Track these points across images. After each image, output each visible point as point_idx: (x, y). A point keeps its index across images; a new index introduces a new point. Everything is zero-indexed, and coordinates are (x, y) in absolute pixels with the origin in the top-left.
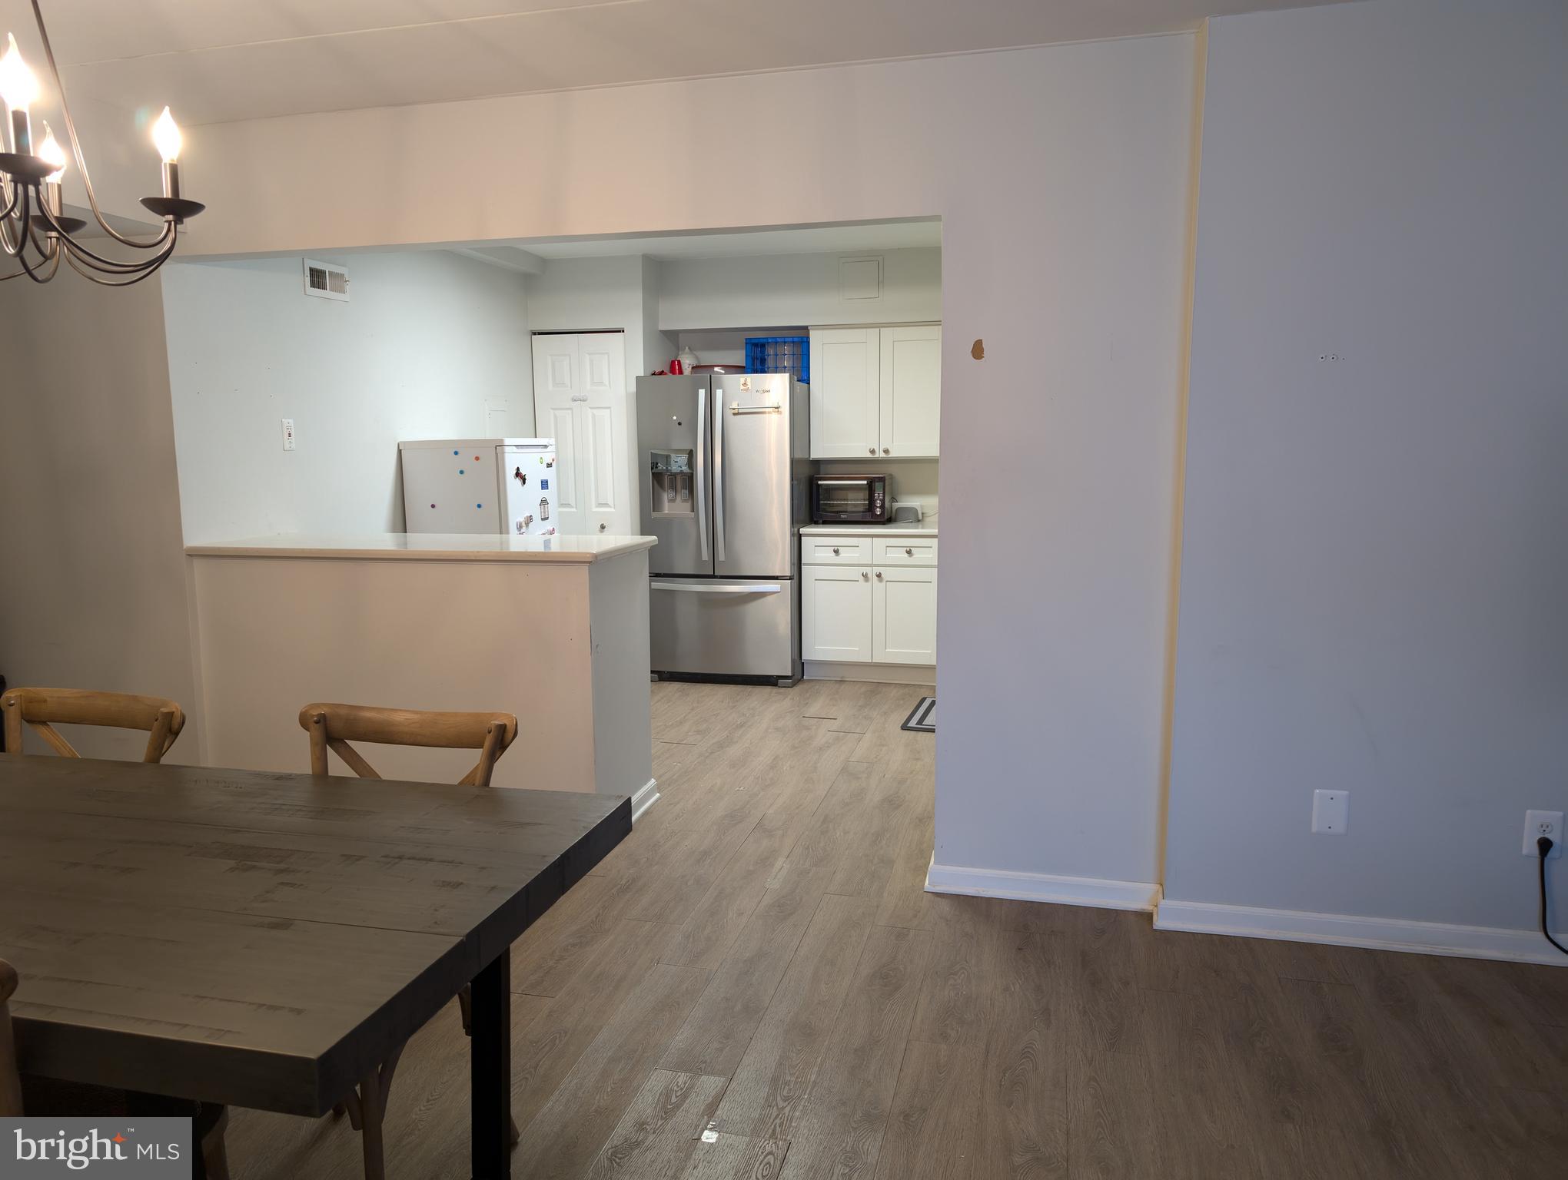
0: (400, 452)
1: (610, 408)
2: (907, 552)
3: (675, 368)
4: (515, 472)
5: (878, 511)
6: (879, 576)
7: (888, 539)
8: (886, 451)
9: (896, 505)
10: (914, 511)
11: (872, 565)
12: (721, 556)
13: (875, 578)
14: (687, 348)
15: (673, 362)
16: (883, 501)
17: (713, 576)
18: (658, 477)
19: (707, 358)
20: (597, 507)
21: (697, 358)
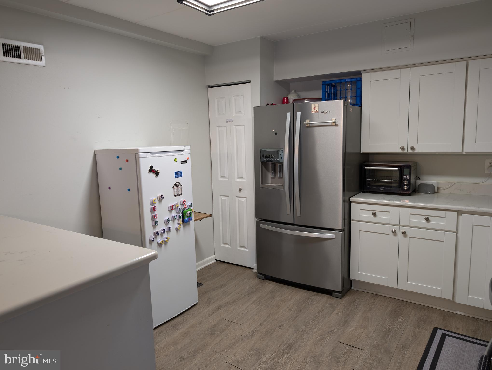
0: (95, 156)
1: (244, 125)
2: (426, 219)
3: (285, 100)
4: (149, 169)
5: (406, 188)
6: (404, 233)
7: (411, 209)
8: (413, 149)
9: (419, 182)
10: (432, 186)
11: (399, 225)
12: (298, 213)
13: (401, 235)
14: (293, 90)
15: (284, 98)
16: (409, 181)
17: (293, 224)
18: (264, 164)
19: (303, 95)
20: (238, 179)
21: (298, 95)
